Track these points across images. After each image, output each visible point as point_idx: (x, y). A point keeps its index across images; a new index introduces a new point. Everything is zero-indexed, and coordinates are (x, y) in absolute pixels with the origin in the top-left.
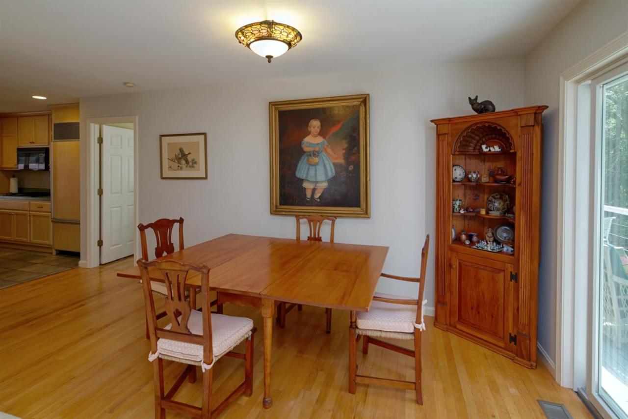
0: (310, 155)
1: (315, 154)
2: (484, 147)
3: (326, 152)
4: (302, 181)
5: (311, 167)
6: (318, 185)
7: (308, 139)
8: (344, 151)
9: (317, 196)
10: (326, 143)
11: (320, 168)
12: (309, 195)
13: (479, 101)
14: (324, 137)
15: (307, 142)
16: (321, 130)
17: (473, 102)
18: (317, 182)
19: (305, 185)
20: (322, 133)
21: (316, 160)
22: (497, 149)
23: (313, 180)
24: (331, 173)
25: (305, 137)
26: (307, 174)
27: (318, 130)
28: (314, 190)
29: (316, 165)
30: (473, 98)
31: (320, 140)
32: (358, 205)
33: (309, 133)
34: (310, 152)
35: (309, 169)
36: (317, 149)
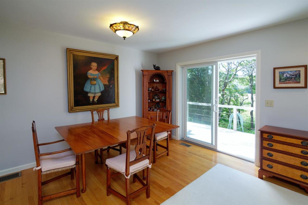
0: (92, 80)
1: (94, 79)
2: (155, 81)
3: (100, 79)
4: (87, 93)
5: (92, 86)
6: (96, 94)
7: (90, 72)
8: (108, 79)
9: (96, 100)
10: (100, 75)
11: (97, 86)
12: (91, 100)
13: (156, 66)
14: (99, 72)
15: (90, 73)
16: (97, 68)
17: (154, 66)
18: (95, 93)
19: (89, 95)
20: (98, 69)
21: (95, 82)
22: (158, 81)
23: (94, 92)
24: (102, 89)
25: (89, 71)
26: (90, 89)
27: (96, 68)
28: (94, 97)
29: (95, 84)
30: (154, 65)
31: (97, 73)
32: (114, 102)
33: (91, 69)
34: (92, 78)
35: (91, 87)
36: (95, 77)
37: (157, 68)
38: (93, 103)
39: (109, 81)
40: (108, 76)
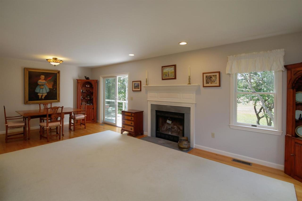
0: (41, 86)
1: (42, 85)
2: (87, 86)
3: (46, 85)
4: (37, 93)
5: (41, 89)
6: (43, 94)
7: (39, 81)
8: (52, 85)
9: (43, 97)
10: (46, 82)
11: (44, 90)
12: (40, 97)
13: (87, 77)
14: (46, 81)
15: (40, 82)
16: (45, 78)
17: (85, 77)
18: (43, 93)
19: (39, 94)
20: (45, 79)
21: (43, 87)
22: (89, 86)
23: (42, 93)
24: (48, 90)
25: (39, 80)
26: (40, 91)
27: (44, 78)
28: (42, 96)
29: (42, 88)
30: (85, 76)
31: (44, 81)
32: (56, 99)
33: (40, 79)
34: (41, 85)
35: (40, 90)
36: (43, 84)
37: (87, 78)
38: (41, 99)
39: (53, 86)
40: (52, 83)
